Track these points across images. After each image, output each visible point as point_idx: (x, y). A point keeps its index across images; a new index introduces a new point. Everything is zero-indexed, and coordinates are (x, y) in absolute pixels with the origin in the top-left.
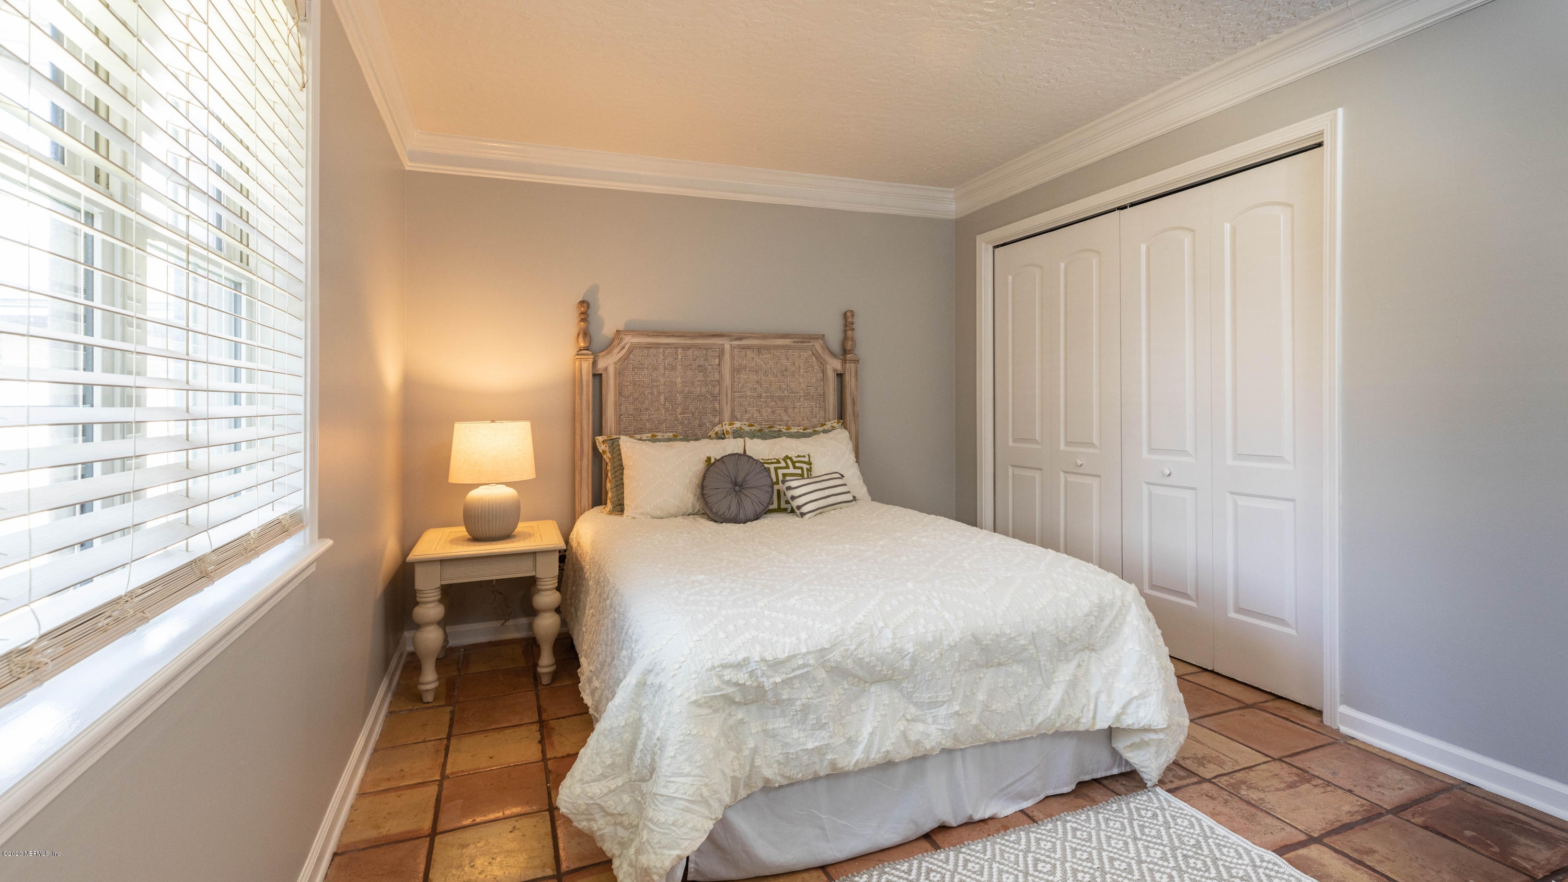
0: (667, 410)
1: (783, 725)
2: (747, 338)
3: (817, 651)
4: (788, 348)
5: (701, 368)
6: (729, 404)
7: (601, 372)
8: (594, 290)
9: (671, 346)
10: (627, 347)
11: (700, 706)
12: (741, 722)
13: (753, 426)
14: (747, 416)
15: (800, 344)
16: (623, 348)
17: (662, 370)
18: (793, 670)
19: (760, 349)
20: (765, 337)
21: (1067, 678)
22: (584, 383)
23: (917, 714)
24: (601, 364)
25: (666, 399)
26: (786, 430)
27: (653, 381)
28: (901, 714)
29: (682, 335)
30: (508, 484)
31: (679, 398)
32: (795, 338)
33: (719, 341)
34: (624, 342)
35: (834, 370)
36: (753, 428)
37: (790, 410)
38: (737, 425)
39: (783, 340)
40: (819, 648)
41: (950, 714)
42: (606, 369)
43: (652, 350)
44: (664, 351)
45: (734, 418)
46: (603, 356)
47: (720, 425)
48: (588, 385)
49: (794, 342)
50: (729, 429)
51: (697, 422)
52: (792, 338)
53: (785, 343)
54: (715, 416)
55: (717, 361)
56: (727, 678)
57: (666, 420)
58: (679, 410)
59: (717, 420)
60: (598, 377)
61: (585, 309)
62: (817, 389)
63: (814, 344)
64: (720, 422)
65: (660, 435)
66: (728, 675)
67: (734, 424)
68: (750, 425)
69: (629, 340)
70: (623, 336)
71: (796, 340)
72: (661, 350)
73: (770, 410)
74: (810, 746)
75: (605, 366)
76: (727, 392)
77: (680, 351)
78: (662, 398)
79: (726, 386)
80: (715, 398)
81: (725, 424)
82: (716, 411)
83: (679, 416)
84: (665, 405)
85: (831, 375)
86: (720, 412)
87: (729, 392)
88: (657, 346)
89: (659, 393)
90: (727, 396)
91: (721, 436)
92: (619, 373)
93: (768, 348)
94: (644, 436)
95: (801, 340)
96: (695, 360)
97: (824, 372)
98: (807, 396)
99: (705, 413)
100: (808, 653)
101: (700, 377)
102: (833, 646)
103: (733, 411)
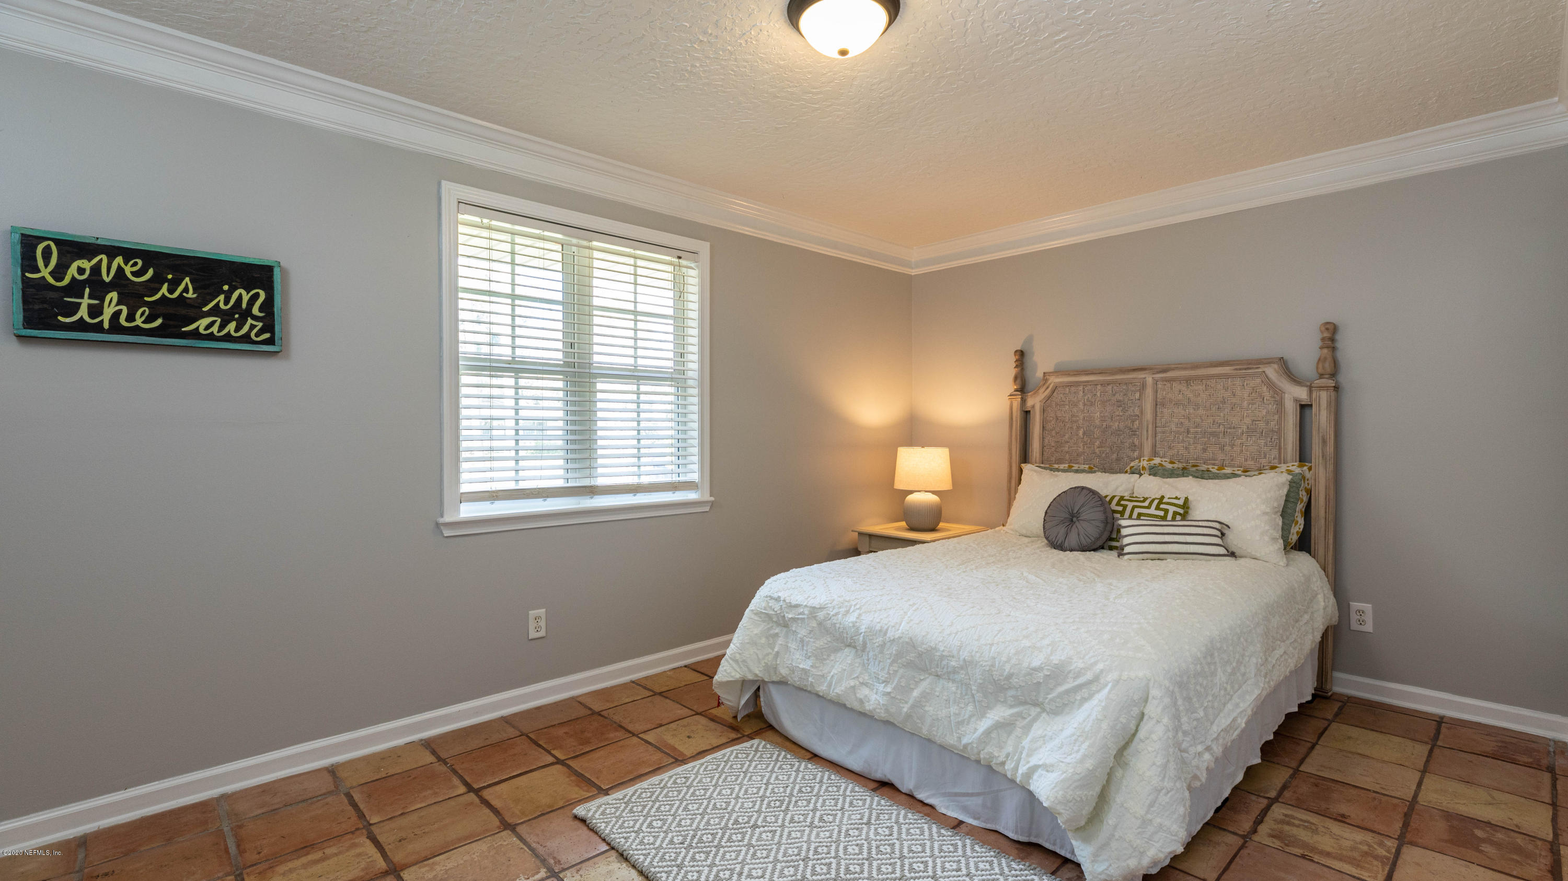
0: (1085, 444)
1: (794, 647)
2: (1173, 369)
3: (811, 607)
4: (1227, 376)
5: (1120, 403)
6: (1149, 440)
7: (1029, 409)
8: (1029, 340)
9: (1090, 383)
10: (1051, 386)
11: (756, 614)
12: (777, 635)
13: (1174, 463)
14: (1170, 453)
15: (1244, 371)
16: (1048, 388)
17: (1081, 406)
18: (799, 614)
19: (1188, 381)
20: (1195, 366)
21: (996, 718)
22: (1014, 419)
23: (868, 681)
24: (1030, 402)
25: (1084, 433)
26: (1217, 470)
27: (1073, 416)
28: (855, 676)
29: (1101, 372)
30: (934, 492)
31: (1097, 433)
32: (1238, 364)
33: (1141, 375)
34: (1049, 382)
35: (1296, 400)
36: (1176, 466)
37: (1227, 448)
38: (1157, 461)
39: (1220, 368)
40: (813, 606)
41: (885, 692)
42: (1033, 407)
43: (1073, 389)
44: (1084, 388)
45: (1155, 454)
46: (1031, 396)
47: (1137, 461)
48: (1017, 421)
49: (1236, 369)
50: (1145, 465)
51: (1115, 456)
52: (1232, 365)
53: (1224, 372)
54: (1134, 451)
55: (1137, 395)
56: (770, 605)
57: (1084, 452)
58: (1097, 443)
59: (1136, 454)
60: (1026, 414)
61: (1021, 356)
62: (1267, 423)
63: (1264, 370)
64: (1139, 458)
65: (1076, 467)
66: (772, 603)
67: (1153, 460)
68: (1172, 462)
69: (1054, 380)
70: (1048, 377)
71: (1238, 367)
72: (1081, 388)
73: (1200, 447)
74: (801, 666)
75: (1033, 404)
76: (1148, 427)
77: (1099, 387)
78: (1081, 432)
79: (1147, 421)
80: (1134, 432)
81: (1144, 460)
82: (1135, 446)
83: (1097, 451)
84: (1083, 438)
85: (1291, 409)
86: (1141, 446)
87: (1150, 426)
88: (1077, 384)
89: (1078, 428)
90: (1147, 431)
91: (1137, 472)
92: (1044, 411)
93: (1200, 378)
94: (1062, 466)
95: (1245, 367)
96: (1114, 395)
97: (1280, 404)
98: (1251, 431)
99: (1124, 448)
100: (806, 606)
101: (1119, 412)
102: (821, 608)
103: (1154, 446)
